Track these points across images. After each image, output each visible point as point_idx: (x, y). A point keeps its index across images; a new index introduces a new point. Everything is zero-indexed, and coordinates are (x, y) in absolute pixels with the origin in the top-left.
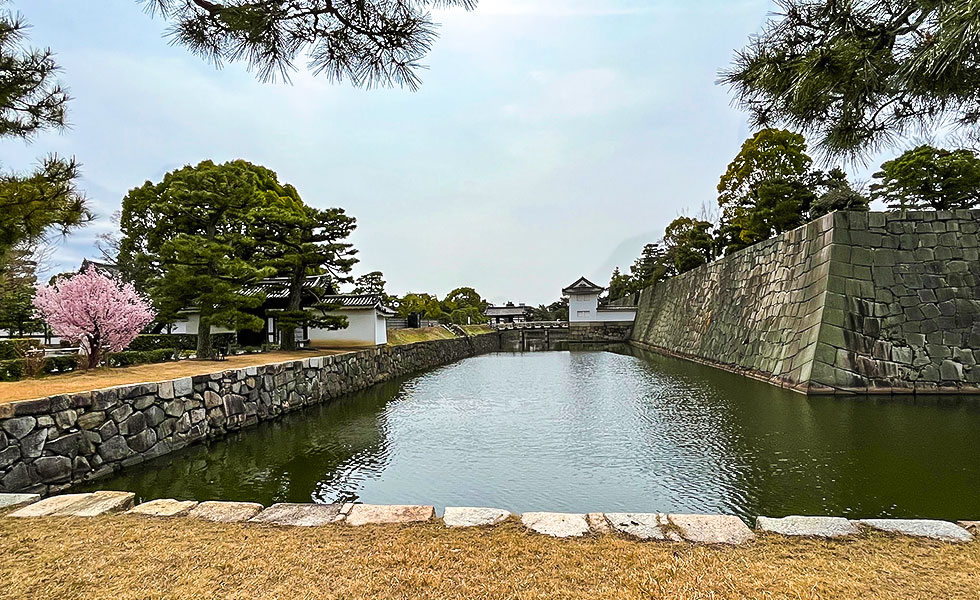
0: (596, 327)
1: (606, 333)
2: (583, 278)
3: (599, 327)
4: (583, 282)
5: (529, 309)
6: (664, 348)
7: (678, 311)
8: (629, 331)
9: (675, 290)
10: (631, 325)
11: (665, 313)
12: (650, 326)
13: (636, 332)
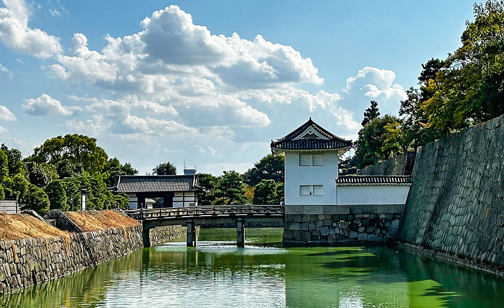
0: (334, 216)
1: (353, 227)
2: (310, 123)
3: (340, 217)
4: (310, 131)
5: (205, 180)
6: (461, 256)
7: (487, 186)
8: (396, 223)
9: (482, 149)
10: (402, 213)
11: (461, 190)
12: (435, 215)
13: (411, 225)
